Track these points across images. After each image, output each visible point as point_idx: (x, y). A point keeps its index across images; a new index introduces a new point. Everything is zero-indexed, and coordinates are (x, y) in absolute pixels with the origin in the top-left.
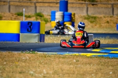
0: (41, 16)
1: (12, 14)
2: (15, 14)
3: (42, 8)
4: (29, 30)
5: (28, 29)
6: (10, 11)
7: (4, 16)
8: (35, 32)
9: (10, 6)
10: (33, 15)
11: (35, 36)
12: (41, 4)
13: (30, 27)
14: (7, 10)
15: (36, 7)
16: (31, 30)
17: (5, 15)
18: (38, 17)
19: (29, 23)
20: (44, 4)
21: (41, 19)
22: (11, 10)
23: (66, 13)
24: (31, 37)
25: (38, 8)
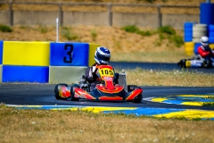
0: (170, 33)
1: (116, 28)
3: (172, 17)
4: (68, 59)
5: (65, 58)
6: (111, 24)
8: (78, 63)
9: (111, 14)
10: (155, 30)
12: (172, 9)
13: (69, 53)
14: (107, 22)
15: (160, 16)
16: (71, 59)
17: (103, 31)
18: (165, 35)
19: (67, 45)
20: (178, 9)
21: (169, 38)
22: (114, 21)
23: (212, 27)
24: (72, 74)
25: (164, 17)
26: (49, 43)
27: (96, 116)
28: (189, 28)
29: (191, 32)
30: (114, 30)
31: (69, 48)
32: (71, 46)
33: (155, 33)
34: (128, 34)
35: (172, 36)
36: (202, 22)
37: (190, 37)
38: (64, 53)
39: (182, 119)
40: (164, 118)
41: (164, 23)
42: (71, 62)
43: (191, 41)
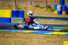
1: (33, 6)
2: (35, 6)
3: (51, 3)
4: (17, 16)
5: (16, 15)
6: (31, 4)
7: (28, 7)
8: (21, 17)
11: (21, 20)
13: (18, 14)
14: (30, 4)
15: (47, 2)
18: (48, 8)
19: (17, 11)
22: (32, 4)
23: (63, 6)
26: (11, 10)
27: (26, 33)
28: (56, 6)
29: (57, 7)
30: (32, 6)
31: (18, 12)
32: (18, 11)
33: (45, 8)
34: (37, 8)
35: (51, 9)
36: (60, 4)
37: (56, 9)
38: (16, 14)
39: (53, 35)
40: (48, 34)
41: (48, 5)
42: (18, 16)
43: (56, 10)
